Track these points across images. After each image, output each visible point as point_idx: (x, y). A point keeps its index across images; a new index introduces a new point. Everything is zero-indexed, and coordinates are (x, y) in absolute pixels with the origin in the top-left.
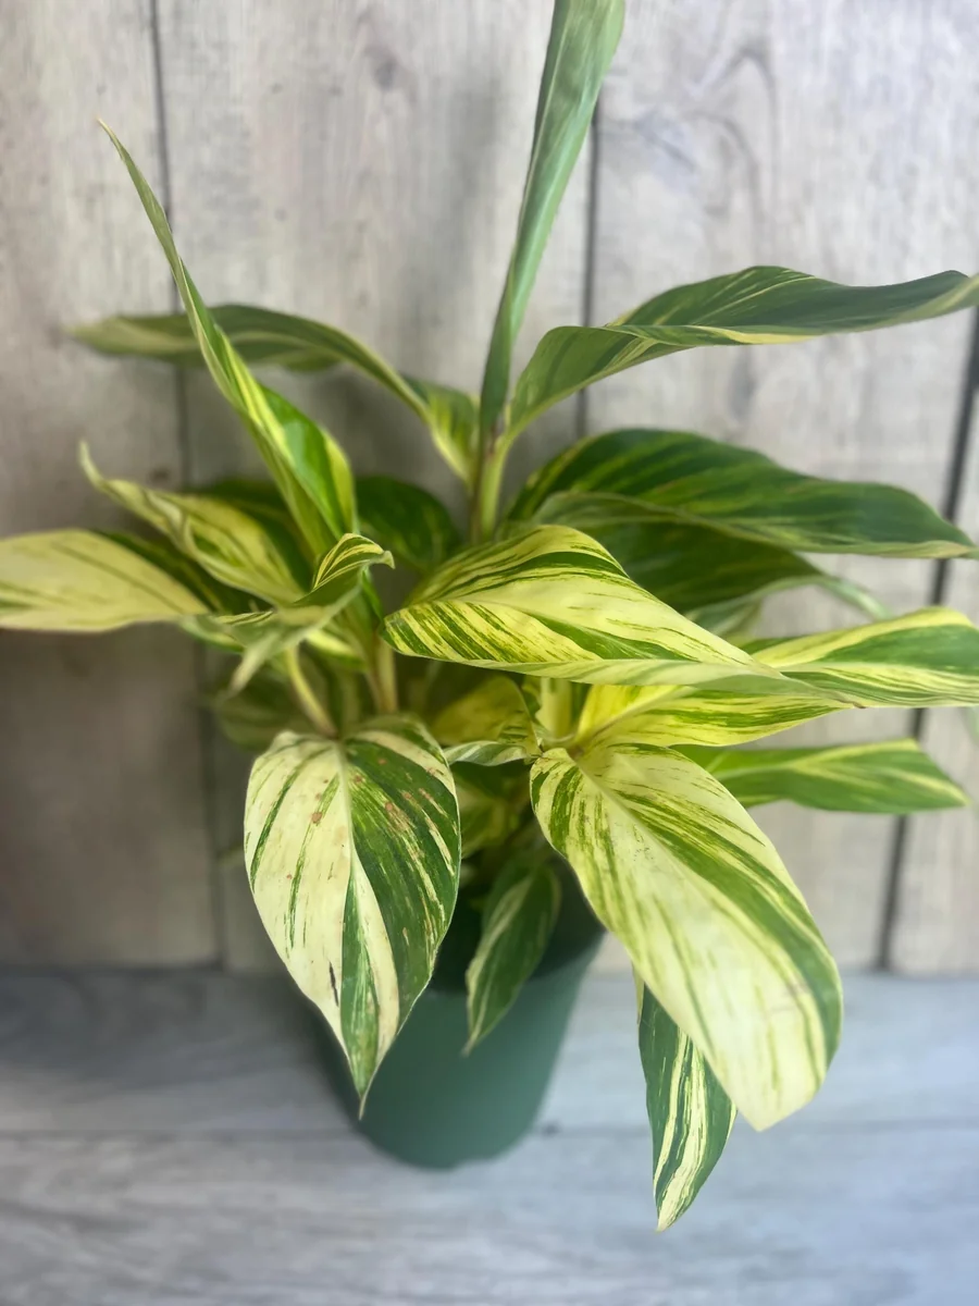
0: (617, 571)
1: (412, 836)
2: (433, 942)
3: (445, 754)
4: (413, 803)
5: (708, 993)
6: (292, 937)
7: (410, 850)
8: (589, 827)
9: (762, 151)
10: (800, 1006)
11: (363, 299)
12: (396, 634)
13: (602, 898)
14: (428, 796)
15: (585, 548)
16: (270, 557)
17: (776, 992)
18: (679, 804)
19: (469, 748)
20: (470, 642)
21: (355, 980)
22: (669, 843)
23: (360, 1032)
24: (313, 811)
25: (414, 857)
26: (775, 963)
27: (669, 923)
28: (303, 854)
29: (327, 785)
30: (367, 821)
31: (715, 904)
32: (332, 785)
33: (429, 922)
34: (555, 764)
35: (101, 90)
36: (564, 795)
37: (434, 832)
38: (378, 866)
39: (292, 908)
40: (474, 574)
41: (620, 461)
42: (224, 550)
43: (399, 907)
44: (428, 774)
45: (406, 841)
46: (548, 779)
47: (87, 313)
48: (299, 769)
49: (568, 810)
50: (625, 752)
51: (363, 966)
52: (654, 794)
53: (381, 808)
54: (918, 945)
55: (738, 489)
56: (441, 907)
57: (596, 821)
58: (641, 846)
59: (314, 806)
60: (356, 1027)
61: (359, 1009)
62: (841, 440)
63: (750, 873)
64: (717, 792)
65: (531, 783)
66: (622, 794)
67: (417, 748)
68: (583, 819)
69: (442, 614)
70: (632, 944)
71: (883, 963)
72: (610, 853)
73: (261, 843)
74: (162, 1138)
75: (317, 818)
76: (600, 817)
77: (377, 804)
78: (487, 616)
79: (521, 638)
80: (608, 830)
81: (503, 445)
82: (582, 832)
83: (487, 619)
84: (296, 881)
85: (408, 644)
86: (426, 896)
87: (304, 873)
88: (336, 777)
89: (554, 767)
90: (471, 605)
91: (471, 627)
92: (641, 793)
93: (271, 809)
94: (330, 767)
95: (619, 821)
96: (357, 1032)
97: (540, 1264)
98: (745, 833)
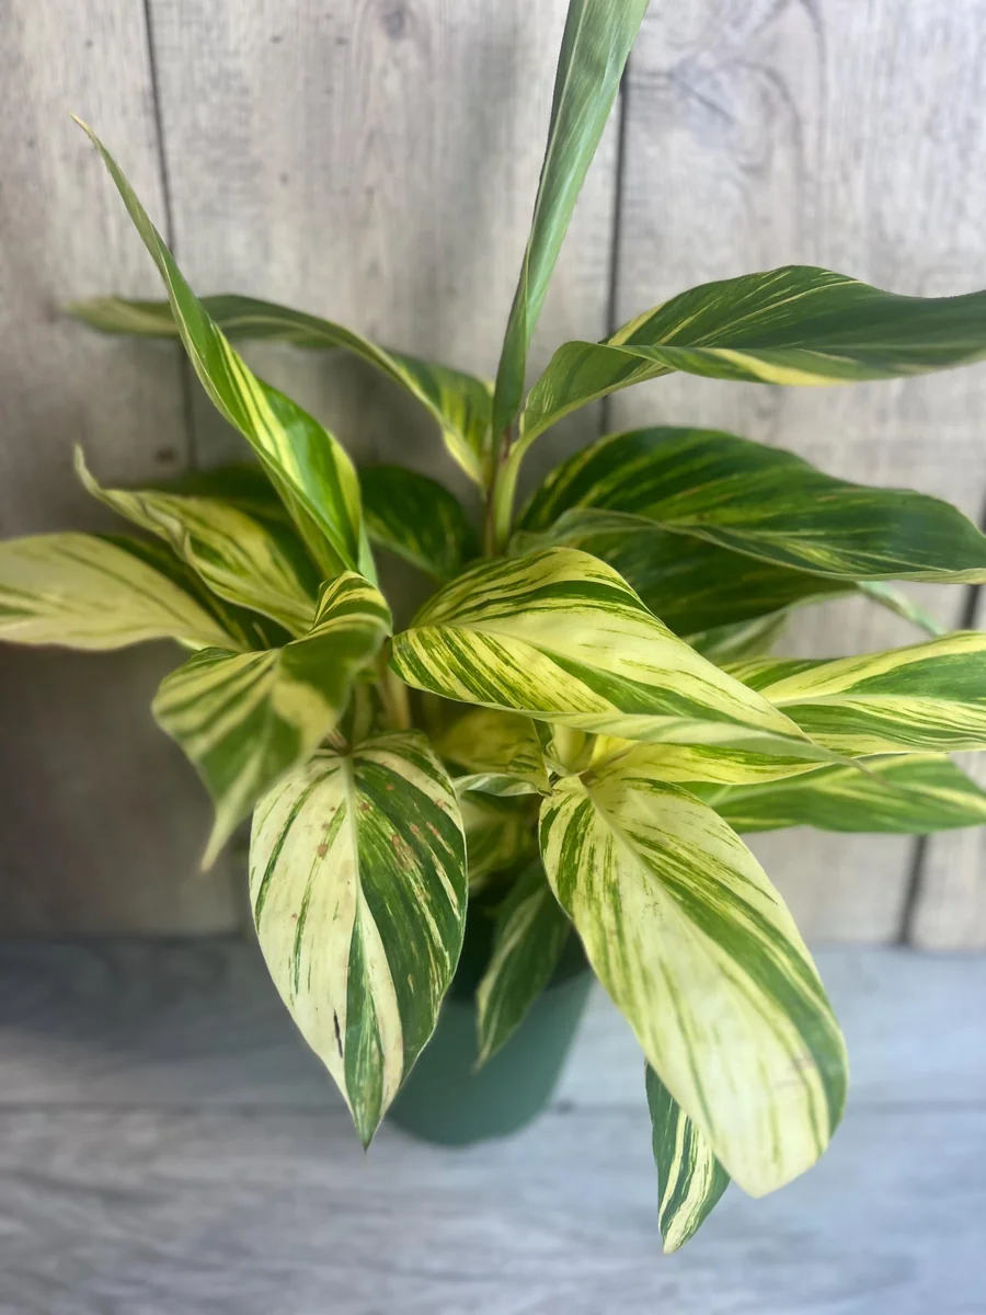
0: (633, 603)
1: (419, 875)
2: (437, 992)
3: (454, 784)
4: (420, 838)
5: (711, 1073)
6: (296, 982)
7: (416, 891)
8: (598, 878)
9: (807, 104)
10: (805, 1082)
11: (374, 269)
12: (402, 662)
13: (607, 964)
14: (435, 831)
15: (600, 577)
16: (276, 562)
17: (780, 1067)
18: (691, 852)
19: (477, 780)
20: (479, 676)
21: (359, 1030)
22: (679, 897)
23: (364, 1083)
24: (319, 842)
25: (421, 899)
26: (780, 1037)
27: (673, 992)
28: (308, 892)
29: (333, 813)
30: (373, 855)
31: (722, 968)
32: (339, 812)
33: (434, 971)
34: (567, 795)
35: (89, 44)
36: (573, 840)
37: (441, 872)
38: (384, 906)
39: (297, 950)
40: (486, 597)
41: (642, 462)
42: (228, 558)
43: (404, 950)
44: (436, 806)
45: (412, 880)
46: (558, 818)
47: (84, 289)
48: (305, 794)
49: (576, 858)
50: (638, 788)
51: (368, 1014)
52: (667, 839)
53: (388, 841)
54: (939, 922)
55: (767, 495)
56: (447, 954)
57: (605, 872)
58: (649, 900)
59: (319, 837)
60: (360, 1077)
61: (363, 1059)
62: (882, 417)
63: (761, 935)
64: (732, 842)
65: (540, 823)
66: (634, 836)
67: (425, 777)
68: (591, 868)
69: (451, 644)
70: (635, 1017)
71: (904, 938)
72: (617, 911)
73: (266, 879)
74: (187, 1111)
75: (323, 850)
76: (609, 865)
77: (384, 836)
78: (496, 650)
79: (531, 677)
80: (617, 882)
81: (518, 450)
82: (590, 884)
83: (497, 652)
84: (301, 921)
85: (417, 676)
86: (432, 942)
87: (310, 912)
88: (343, 804)
89: (565, 802)
90: (479, 635)
91: (480, 660)
92: (653, 836)
93: (276, 841)
94: (337, 793)
95: (630, 870)
96: (362, 1083)
97: (550, 1242)
98: (757, 888)
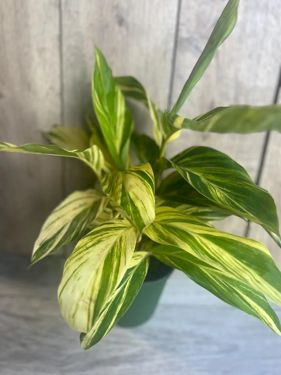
8: (99, 237)
18: (124, 245)
21: (47, 243)
26: (93, 291)
28: (65, 215)
32: (85, 204)
36: (107, 229)
46: (112, 225)
49: (101, 232)
57: (103, 238)
58: (104, 248)
59: (77, 206)
60: (40, 252)
61: (44, 249)
66: (121, 237)
68: (101, 235)
73: (61, 208)
75: (75, 209)
77: (87, 212)
80: (103, 241)
87: (61, 218)
88: (88, 203)
89: (119, 224)
93: (69, 203)
94: (90, 201)
95: (109, 241)
98: (125, 260)
